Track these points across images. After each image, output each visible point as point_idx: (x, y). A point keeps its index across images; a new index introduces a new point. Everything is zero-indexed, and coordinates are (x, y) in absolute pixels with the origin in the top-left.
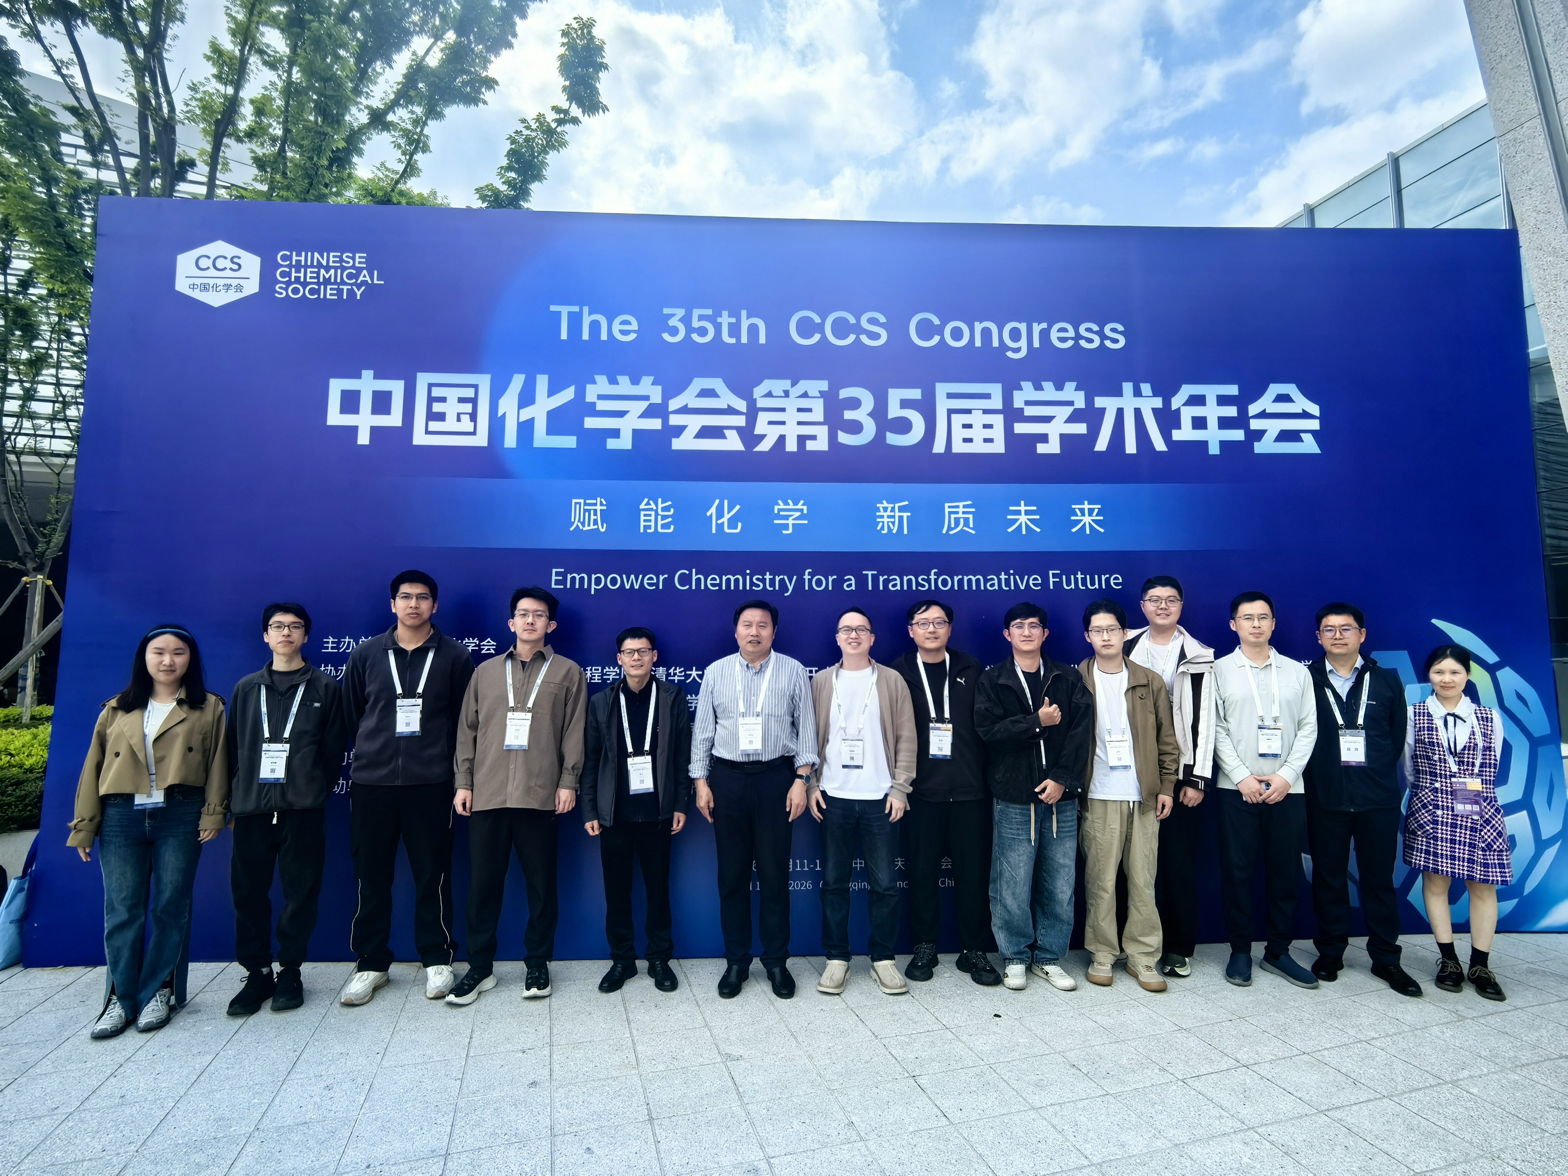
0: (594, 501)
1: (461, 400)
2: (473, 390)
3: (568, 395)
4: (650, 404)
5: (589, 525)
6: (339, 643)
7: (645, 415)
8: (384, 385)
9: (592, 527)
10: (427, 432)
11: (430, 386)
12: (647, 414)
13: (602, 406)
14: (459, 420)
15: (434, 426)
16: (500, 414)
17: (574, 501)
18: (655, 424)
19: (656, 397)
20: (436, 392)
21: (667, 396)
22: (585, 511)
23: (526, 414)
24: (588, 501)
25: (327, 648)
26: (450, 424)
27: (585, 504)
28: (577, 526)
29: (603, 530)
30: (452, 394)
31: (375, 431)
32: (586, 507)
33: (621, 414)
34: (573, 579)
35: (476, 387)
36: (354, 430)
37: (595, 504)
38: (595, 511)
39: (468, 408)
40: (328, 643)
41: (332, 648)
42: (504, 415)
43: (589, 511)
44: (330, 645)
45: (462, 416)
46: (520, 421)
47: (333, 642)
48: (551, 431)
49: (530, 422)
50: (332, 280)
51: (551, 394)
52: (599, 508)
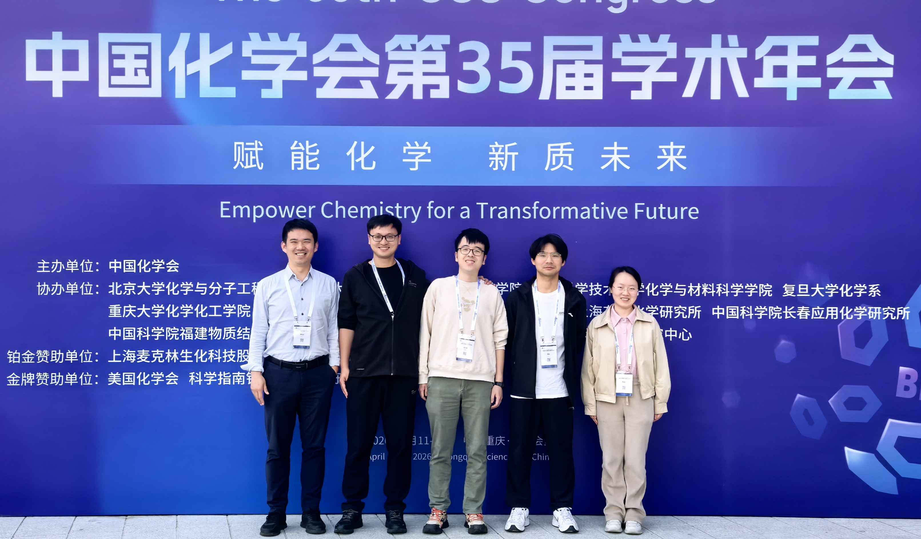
0: (253, 144)
1: (138, 57)
2: (146, 47)
3: (227, 50)
4: (297, 58)
5: (249, 164)
6: (50, 265)
8: (72, 44)
9: (252, 166)
10: (111, 86)
11: (111, 45)
12: (295, 67)
13: (256, 60)
14: (136, 74)
15: (116, 80)
16: (170, 69)
17: (236, 143)
18: (302, 76)
19: (302, 53)
20: (116, 50)
21: (311, 51)
22: (246, 152)
23: (193, 68)
24: (247, 144)
25: (41, 269)
26: (129, 78)
27: (246, 146)
28: (240, 165)
29: (260, 168)
30: (130, 52)
31: (66, 84)
32: (246, 149)
33: (273, 67)
34: (238, 210)
35: (149, 45)
36: (48, 84)
37: (253, 146)
38: (254, 152)
39: (143, 63)
40: (42, 265)
41: (46, 269)
42: (174, 69)
43: (248, 152)
44: (44, 267)
45: (138, 70)
46: (188, 74)
47: (46, 265)
48: (213, 84)
49: (197, 75)
51: (212, 50)
52: (256, 149)
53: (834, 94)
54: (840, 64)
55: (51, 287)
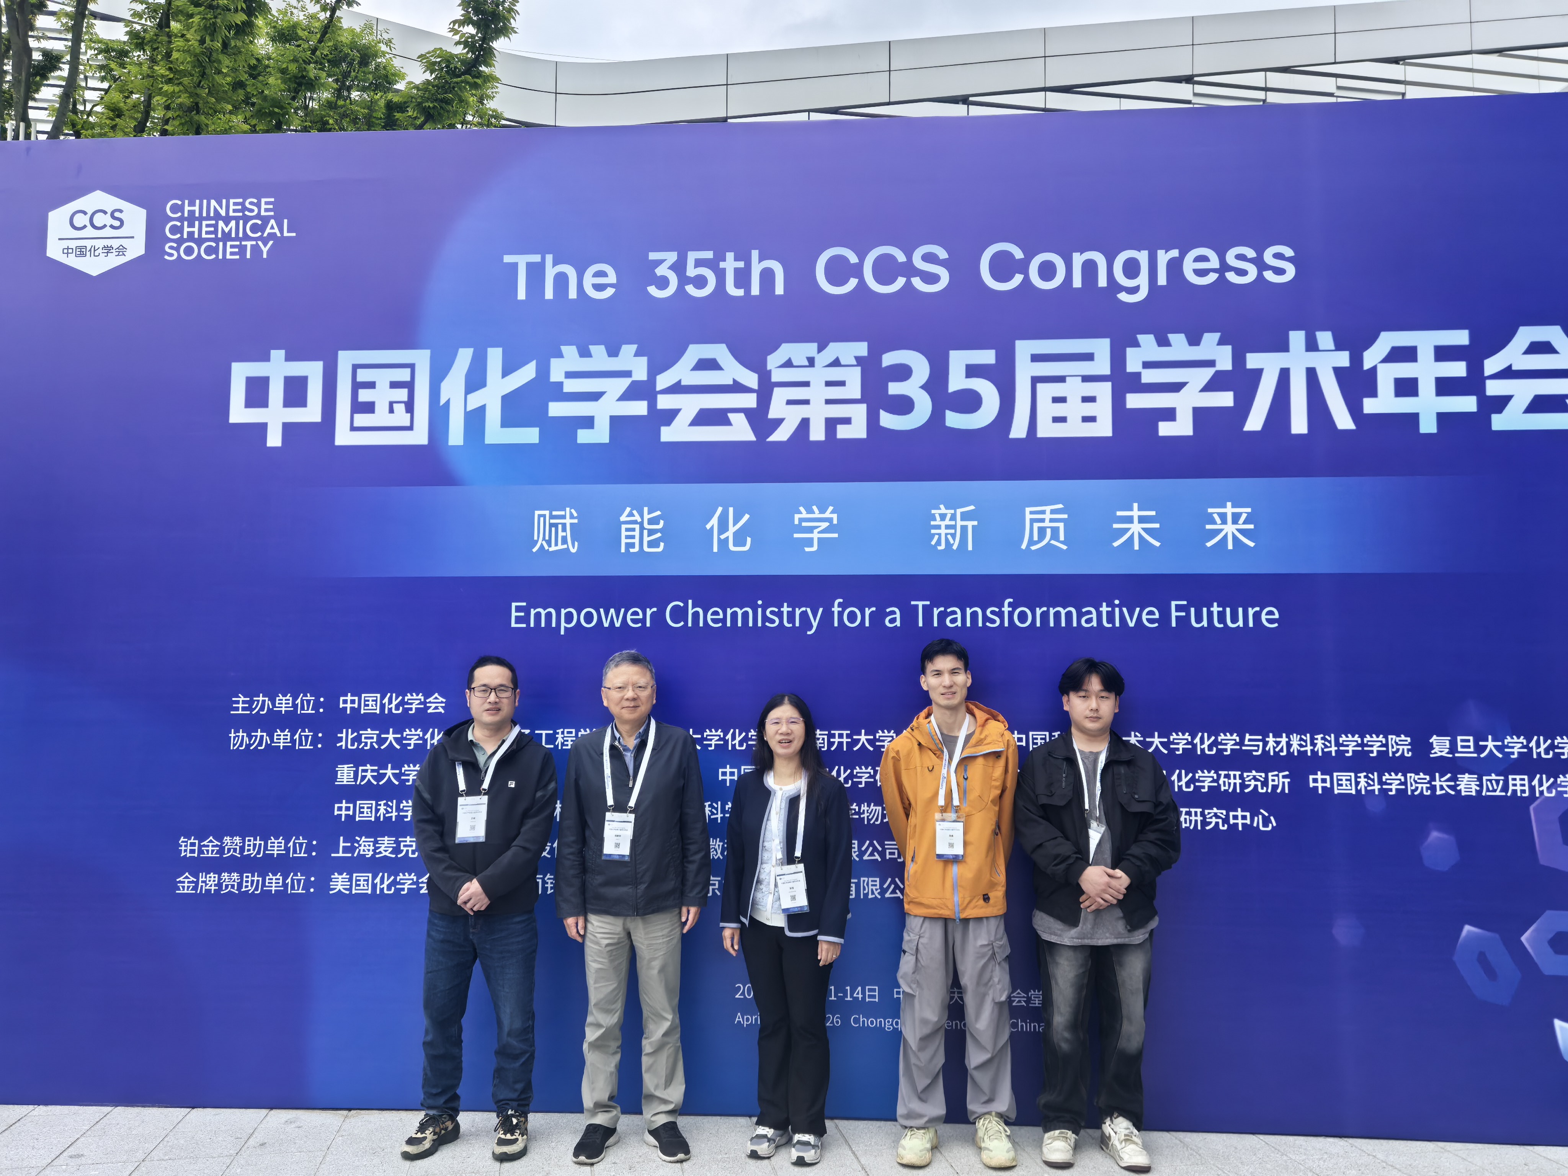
0: (562, 513)
1: (394, 385)
2: (408, 370)
3: (527, 373)
4: (633, 382)
5: (556, 545)
6: (251, 703)
7: (627, 396)
8: (298, 368)
9: (560, 547)
10: (353, 428)
11: (355, 367)
12: (630, 395)
13: (571, 386)
14: (391, 411)
15: (361, 419)
16: (442, 402)
17: (537, 513)
18: (639, 408)
19: (640, 373)
20: (363, 376)
21: (655, 370)
22: (551, 525)
23: (475, 400)
24: (554, 513)
25: (237, 709)
26: (380, 417)
27: (552, 517)
28: (542, 546)
29: (573, 551)
30: (383, 378)
31: (287, 428)
32: (552, 521)
33: (595, 396)
34: (538, 615)
35: (412, 367)
36: (262, 428)
37: (564, 517)
38: (564, 525)
39: (402, 394)
40: (238, 702)
41: (244, 709)
42: (448, 402)
43: (556, 525)
44: (241, 705)
45: (395, 405)
46: (468, 409)
47: (244, 702)
48: (506, 423)
49: (482, 409)
50: (233, 235)
51: (505, 373)
52: (568, 521)
53: (1499, 422)
54: (1508, 373)
55: (250, 737)
